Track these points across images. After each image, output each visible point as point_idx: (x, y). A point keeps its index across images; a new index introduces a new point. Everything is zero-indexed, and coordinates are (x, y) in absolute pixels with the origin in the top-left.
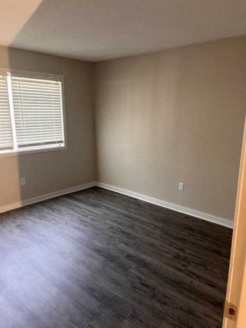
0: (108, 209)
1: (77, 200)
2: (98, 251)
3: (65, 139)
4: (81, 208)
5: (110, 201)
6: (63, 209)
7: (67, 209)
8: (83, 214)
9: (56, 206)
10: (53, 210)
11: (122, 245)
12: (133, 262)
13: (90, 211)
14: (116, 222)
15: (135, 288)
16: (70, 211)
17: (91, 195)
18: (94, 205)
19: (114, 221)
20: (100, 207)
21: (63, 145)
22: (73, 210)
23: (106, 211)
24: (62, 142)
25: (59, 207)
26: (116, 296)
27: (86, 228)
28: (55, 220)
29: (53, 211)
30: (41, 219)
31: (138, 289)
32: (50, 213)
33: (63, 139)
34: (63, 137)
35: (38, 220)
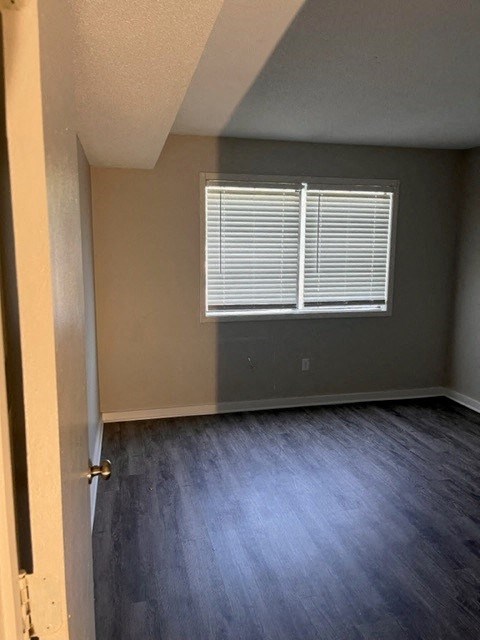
0: (457, 445)
1: (398, 415)
2: (411, 515)
3: (388, 298)
4: (400, 431)
5: (468, 431)
6: (366, 424)
7: (374, 428)
8: (402, 442)
9: (354, 417)
10: (348, 423)
11: (466, 519)
12: (476, 557)
13: (416, 440)
14: (467, 473)
15: (466, 604)
16: (378, 432)
17: (429, 412)
18: (429, 432)
19: (463, 471)
20: (440, 437)
21: (384, 308)
22: (384, 431)
23: (451, 448)
24: (382, 302)
25: (362, 421)
26: (420, 603)
27: (400, 467)
28: (346, 440)
29: (347, 425)
30: (323, 433)
31: (470, 607)
32: (342, 428)
33: (386, 298)
34: (386, 293)
35: (317, 434)
